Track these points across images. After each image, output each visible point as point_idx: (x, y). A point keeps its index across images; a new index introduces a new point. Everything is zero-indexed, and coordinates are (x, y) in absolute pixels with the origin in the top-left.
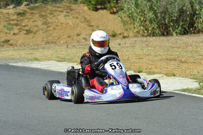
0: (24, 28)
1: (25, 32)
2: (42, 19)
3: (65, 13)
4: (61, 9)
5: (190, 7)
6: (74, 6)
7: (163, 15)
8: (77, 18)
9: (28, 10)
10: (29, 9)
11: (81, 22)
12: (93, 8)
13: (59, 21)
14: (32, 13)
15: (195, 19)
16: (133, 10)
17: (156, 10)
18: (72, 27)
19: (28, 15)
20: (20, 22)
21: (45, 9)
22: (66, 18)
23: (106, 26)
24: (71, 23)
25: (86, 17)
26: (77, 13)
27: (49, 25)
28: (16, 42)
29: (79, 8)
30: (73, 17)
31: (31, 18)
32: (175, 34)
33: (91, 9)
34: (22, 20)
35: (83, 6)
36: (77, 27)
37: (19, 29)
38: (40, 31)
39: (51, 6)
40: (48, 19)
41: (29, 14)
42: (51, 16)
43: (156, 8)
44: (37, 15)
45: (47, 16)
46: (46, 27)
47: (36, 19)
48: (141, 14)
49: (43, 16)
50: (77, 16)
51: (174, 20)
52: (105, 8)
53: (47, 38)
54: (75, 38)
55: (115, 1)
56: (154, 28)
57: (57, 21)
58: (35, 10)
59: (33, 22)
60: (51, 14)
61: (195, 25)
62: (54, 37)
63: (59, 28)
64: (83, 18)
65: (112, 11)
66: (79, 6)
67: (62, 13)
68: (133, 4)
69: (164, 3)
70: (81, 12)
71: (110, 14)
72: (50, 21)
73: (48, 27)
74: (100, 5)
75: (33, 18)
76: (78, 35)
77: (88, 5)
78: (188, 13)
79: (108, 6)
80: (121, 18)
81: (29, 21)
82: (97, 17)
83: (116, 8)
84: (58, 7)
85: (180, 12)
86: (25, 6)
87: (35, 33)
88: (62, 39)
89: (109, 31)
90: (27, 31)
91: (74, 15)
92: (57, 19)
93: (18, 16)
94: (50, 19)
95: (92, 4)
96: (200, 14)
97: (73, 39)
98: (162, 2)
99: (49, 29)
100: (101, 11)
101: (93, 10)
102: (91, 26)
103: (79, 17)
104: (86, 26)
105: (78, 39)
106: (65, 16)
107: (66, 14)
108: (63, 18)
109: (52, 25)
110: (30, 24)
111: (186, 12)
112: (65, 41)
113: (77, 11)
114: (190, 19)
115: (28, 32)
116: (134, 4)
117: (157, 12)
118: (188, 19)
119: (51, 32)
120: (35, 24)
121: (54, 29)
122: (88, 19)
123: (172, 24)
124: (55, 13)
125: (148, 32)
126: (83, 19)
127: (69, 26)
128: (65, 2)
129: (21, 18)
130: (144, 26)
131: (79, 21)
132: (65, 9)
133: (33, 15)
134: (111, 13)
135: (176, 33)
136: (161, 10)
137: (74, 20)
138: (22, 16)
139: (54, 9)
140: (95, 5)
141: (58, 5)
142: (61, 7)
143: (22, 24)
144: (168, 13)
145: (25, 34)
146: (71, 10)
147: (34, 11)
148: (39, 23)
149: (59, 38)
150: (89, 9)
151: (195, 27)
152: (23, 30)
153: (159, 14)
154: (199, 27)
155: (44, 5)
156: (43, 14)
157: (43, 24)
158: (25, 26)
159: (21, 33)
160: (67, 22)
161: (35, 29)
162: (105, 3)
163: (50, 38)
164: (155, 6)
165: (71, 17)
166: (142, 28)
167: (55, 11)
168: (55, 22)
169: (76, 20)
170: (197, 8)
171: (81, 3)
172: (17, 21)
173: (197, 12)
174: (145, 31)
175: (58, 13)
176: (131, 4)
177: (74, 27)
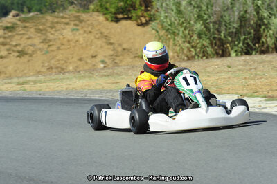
0: (14, 49)
1: (17, 54)
2: (39, 35)
3: (72, 26)
4: (67, 21)
5: (255, 13)
6: (84, 16)
7: (217, 26)
8: (90, 32)
9: (19, 23)
10: (19, 20)
11: (95, 38)
12: (112, 17)
13: (64, 38)
14: (25, 27)
15: (262, 30)
16: (173, 19)
17: (206, 20)
18: (84, 45)
19: (19, 30)
20: (8, 40)
21: (44, 21)
22: (74, 32)
23: (132, 43)
24: (81, 40)
25: (103, 30)
26: (89, 25)
27: (51, 43)
28: (6, 68)
29: (91, 18)
30: (85, 32)
31: (23, 34)
32: (233, 54)
33: (110, 19)
34: (10, 37)
35: (98, 16)
36: (91, 46)
37: (8, 50)
38: (39, 52)
39: (51, 16)
40: (49, 34)
41: (21, 29)
42: (53, 31)
43: (206, 17)
44: (32, 30)
45: (47, 30)
46: (47, 46)
47: (32, 35)
48: (185, 24)
49: (41, 30)
50: (90, 29)
51: (232, 32)
52: (129, 18)
53: (48, 62)
54: (89, 61)
55: (143, 8)
56: (204, 45)
57: (61, 37)
58: (28, 22)
59: (28, 39)
60: (52, 28)
61: (263, 39)
62: (58, 60)
63: (66, 47)
64: (98, 32)
65: (139, 21)
66: (91, 16)
67: (67, 26)
68: (172, 10)
69: (218, 9)
70: (95, 23)
71: (136, 26)
72: (51, 37)
73: (49, 46)
74: (122, 13)
75: (27, 34)
76: (93, 57)
77: (104, 14)
78: (252, 22)
79: (134, 15)
80: (157, 32)
81: (21, 38)
82: (119, 30)
83: (145, 17)
84: (62, 18)
85: (241, 22)
86: (14, 16)
87: (31, 56)
88: (70, 63)
89: (137, 50)
90: (19, 52)
91: (86, 29)
92: (62, 35)
93: (6, 32)
94: (52, 34)
95: (111, 13)
96: (269, 23)
97: (87, 63)
98: (216, 7)
99: (51, 48)
100: (124, 23)
101: (112, 21)
102: (111, 44)
103: (93, 31)
104: (104, 44)
105: (94, 63)
106: (73, 30)
107: (75, 27)
108: (70, 33)
109: (55, 43)
110: (24, 42)
111: (249, 22)
112: (75, 65)
113: (89, 22)
114: (255, 31)
115: (22, 54)
116: (175, 11)
117: (208, 21)
118: (252, 31)
119: (55, 53)
120: (30, 42)
121: (59, 49)
122: (105, 34)
123: (230, 39)
124: (58, 26)
125: (195, 50)
126: (100, 35)
127: (80, 44)
128: (70, 10)
129: (10, 34)
130: (189, 43)
131: (93, 38)
132: (71, 21)
133: (26, 29)
134: (138, 25)
135: (236, 51)
136: (214, 18)
137: (85, 35)
138: (11, 31)
139: (56, 20)
140: (115, 13)
141: (61, 15)
142: (66, 18)
143: (11, 43)
144: (224, 23)
145: (17, 57)
146: (81, 21)
147: (27, 24)
148: (37, 41)
149: (66, 62)
150: (107, 19)
151: (263, 42)
152: (14, 51)
153: (211, 25)
154: (269, 42)
155: (41, 16)
156: (41, 27)
157: (42, 42)
158: (16, 45)
159: (11, 55)
160: (77, 38)
161: (30, 50)
162: (129, 11)
163: (53, 61)
164: (205, 14)
165: (81, 31)
166: (187, 45)
167: (57, 23)
168: (59, 39)
169: (89, 35)
170: (265, 15)
171: (93, 11)
172: (5, 38)
173: (265, 21)
174: (192, 50)
175: (62, 26)
176: (169, 11)
177: (87, 45)
